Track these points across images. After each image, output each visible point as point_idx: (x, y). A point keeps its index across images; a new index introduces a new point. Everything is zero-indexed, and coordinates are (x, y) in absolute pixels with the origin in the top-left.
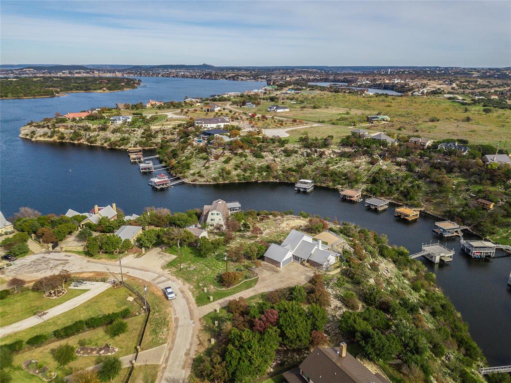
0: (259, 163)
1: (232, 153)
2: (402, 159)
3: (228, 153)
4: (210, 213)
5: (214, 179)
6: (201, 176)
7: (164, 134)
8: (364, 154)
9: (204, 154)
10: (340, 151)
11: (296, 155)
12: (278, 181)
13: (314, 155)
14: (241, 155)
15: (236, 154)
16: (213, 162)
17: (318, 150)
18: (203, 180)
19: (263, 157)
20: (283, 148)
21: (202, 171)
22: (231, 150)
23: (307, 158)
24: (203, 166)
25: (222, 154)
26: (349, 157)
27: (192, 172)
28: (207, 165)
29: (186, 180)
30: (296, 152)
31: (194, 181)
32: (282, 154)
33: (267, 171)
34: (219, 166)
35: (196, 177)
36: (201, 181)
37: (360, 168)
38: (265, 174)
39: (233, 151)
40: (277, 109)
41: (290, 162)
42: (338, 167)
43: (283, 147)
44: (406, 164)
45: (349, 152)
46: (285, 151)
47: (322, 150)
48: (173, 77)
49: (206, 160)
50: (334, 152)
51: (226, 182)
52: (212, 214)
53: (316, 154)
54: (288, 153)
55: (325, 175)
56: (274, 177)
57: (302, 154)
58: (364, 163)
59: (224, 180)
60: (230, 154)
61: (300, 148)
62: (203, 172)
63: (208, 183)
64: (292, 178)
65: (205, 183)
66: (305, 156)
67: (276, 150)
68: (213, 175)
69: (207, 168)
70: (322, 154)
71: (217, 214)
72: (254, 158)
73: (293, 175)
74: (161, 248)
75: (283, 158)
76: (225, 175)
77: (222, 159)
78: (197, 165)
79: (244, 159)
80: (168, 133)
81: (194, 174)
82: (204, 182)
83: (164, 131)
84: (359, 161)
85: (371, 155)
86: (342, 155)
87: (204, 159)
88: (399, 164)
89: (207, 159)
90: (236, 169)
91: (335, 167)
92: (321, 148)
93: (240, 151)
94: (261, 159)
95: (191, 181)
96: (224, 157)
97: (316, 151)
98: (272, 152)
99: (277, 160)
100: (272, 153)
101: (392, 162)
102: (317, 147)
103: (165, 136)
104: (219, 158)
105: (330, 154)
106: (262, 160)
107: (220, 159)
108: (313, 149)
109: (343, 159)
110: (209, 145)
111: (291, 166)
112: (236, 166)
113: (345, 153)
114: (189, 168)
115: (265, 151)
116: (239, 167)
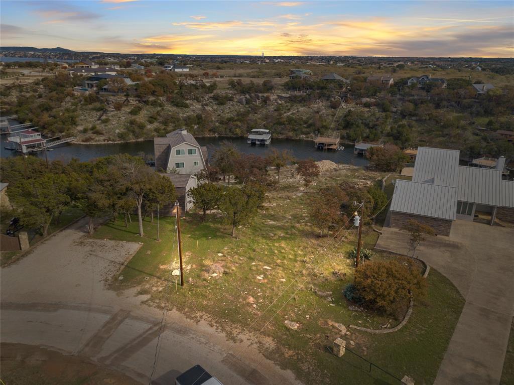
0: (184, 114)
1: (139, 101)
2: (368, 99)
3: (133, 101)
4: (173, 151)
5: (121, 136)
6: (98, 133)
7: (21, 91)
8: (320, 97)
9: (97, 105)
10: (288, 95)
11: (231, 103)
12: (217, 135)
13: (256, 102)
14: (154, 104)
15: (146, 102)
16: (112, 113)
17: (260, 95)
18: (102, 138)
19: (186, 106)
20: (212, 95)
21: (97, 126)
22: (139, 97)
23: (247, 106)
24: (99, 120)
25: (126, 103)
26: (300, 102)
27: (80, 128)
28: (104, 117)
29: (73, 140)
30: (231, 99)
31: (87, 140)
32: (212, 103)
33: (198, 124)
34: (124, 118)
35: (90, 134)
36: (100, 140)
37: (321, 113)
38: (196, 127)
39: (141, 98)
40: (174, 68)
41: (227, 111)
42: (293, 114)
43: (211, 93)
44: (377, 105)
45: (300, 96)
46: (216, 98)
47: (265, 95)
48: (21, 57)
49: (102, 112)
50: (280, 97)
51: (140, 140)
52: (178, 152)
53: (257, 101)
54: (220, 101)
55: (281, 124)
56: (210, 131)
57: (240, 102)
58: (323, 108)
59: (137, 137)
60: (137, 102)
61: (235, 94)
62: (100, 127)
63: (111, 142)
64: (237, 130)
65: (106, 142)
66: (244, 103)
67: (202, 97)
68: (117, 131)
69: (106, 121)
70: (266, 101)
71: (190, 152)
72: (175, 108)
73: (237, 126)
74: (80, 228)
75: (215, 107)
76: (137, 130)
77: (128, 109)
78: (87, 119)
79: (159, 109)
80: (27, 89)
81: (85, 131)
82: (104, 140)
83: (20, 86)
84: (316, 106)
85: (328, 98)
86: (293, 100)
87: (98, 110)
88: (367, 105)
89: (103, 110)
90: (151, 122)
91: (288, 114)
92: (264, 93)
93: (152, 98)
94: (184, 108)
95: (83, 141)
96: (129, 107)
97: (258, 97)
98: (197, 99)
99: (208, 108)
100: (199, 101)
101: (357, 104)
102: (257, 92)
103: (23, 93)
104: (121, 107)
105: (276, 100)
106: (187, 110)
107: (123, 109)
108: (253, 95)
109: (295, 105)
110: (100, 93)
111: (228, 116)
112: (151, 117)
113: (295, 97)
114: (74, 123)
115: (187, 99)
116: (155, 119)
